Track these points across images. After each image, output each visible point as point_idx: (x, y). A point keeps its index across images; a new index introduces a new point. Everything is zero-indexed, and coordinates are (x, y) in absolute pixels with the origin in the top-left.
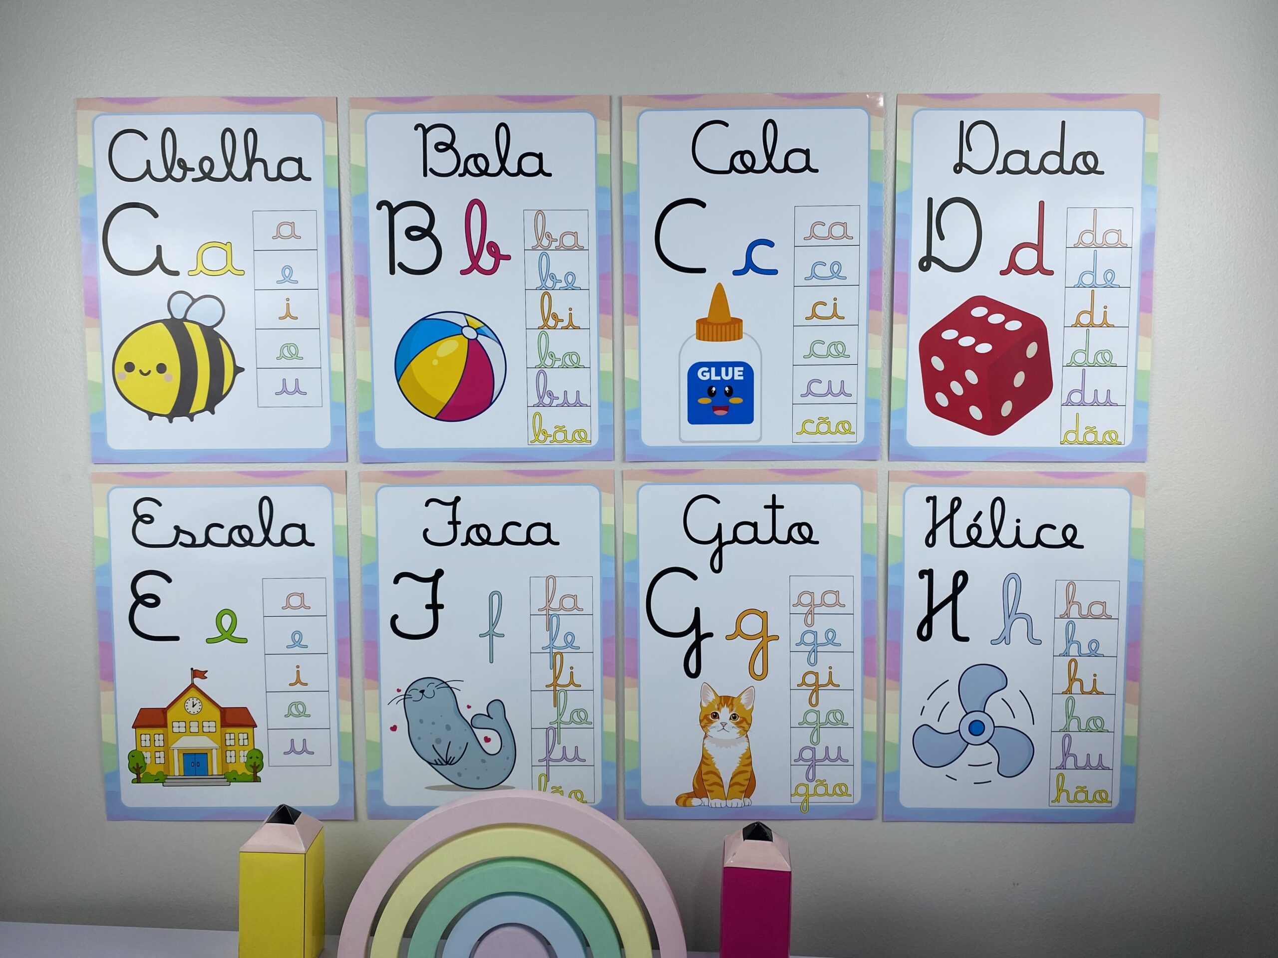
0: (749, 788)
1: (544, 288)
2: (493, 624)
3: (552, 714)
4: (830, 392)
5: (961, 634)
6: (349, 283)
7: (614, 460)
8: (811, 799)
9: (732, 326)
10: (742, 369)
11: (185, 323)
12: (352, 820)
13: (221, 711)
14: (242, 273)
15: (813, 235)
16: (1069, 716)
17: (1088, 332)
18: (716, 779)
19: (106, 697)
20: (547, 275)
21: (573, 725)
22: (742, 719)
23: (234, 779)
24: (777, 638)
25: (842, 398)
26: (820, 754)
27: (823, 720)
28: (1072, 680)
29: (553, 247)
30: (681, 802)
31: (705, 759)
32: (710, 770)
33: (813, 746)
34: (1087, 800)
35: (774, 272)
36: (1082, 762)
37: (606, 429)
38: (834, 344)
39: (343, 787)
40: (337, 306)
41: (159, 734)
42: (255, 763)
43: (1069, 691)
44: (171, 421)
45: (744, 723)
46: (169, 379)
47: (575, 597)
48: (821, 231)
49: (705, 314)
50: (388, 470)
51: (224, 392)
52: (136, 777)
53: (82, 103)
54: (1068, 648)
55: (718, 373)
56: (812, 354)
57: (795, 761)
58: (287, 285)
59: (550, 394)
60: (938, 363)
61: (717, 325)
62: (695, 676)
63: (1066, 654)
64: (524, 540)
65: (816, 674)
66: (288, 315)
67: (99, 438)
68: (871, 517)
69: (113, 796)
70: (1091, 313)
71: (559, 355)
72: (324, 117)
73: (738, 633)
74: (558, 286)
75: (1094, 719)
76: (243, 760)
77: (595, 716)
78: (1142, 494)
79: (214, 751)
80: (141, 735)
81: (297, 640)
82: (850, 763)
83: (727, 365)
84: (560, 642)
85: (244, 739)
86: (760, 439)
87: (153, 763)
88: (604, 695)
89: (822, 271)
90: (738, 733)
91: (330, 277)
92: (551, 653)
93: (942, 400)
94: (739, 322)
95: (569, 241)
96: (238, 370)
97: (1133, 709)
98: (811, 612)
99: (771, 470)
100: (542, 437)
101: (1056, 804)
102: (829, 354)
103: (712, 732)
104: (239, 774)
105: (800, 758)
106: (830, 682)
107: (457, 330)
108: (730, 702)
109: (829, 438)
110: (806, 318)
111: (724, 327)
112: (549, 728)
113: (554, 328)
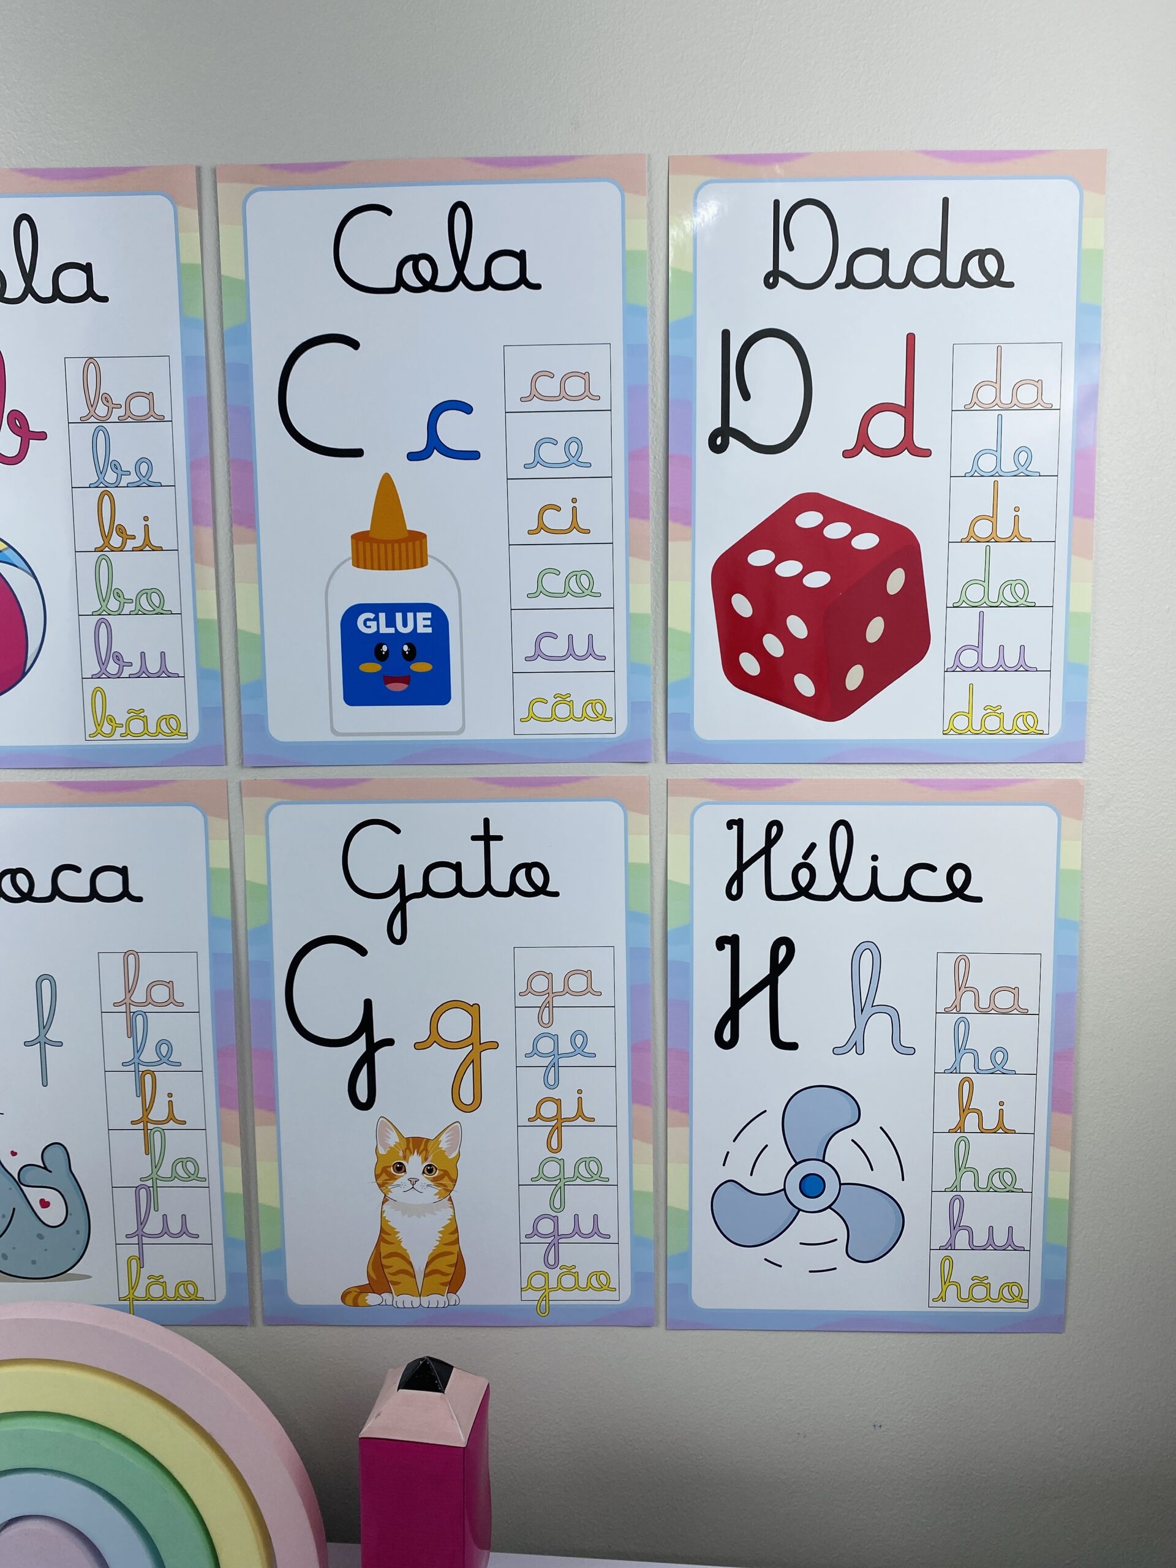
0: (456, 1279)
1: (102, 485)
2: (44, 1026)
3: (144, 1166)
4: (571, 653)
5: (784, 1037)
7: (226, 764)
8: (553, 1295)
9: (410, 544)
10: (429, 615)
15: (534, 394)
16: (961, 1167)
17: (988, 553)
18: (402, 1265)
20: (106, 464)
21: (176, 1182)
22: (442, 1173)
24: (494, 1045)
25: (591, 663)
26: (566, 1227)
27: (569, 1173)
28: (964, 1110)
29: (114, 418)
30: (349, 1299)
31: (386, 1234)
32: (395, 1251)
33: (554, 1214)
34: (988, 1297)
35: (474, 455)
36: (980, 1239)
37: (211, 714)
38: (577, 574)
43: (960, 1128)
45: (446, 1178)
47: (169, 985)
48: (549, 387)
49: (365, 526)
54: (958, 1061)
55: (391, 622)
56: (541, 590)
57: (527, 1236)
59: (118, 658)
60: (742, 606)
61: (386, 542)
62: (368, 1105)
63: (955, 1070)
64: (88, 894)
65: (558, 1102)
68: (641, 854)
70: (993, 519)
71: (130, 594)
73: (434, 1038)
74: (125, 480)
75: (1000, 1171)
77: (210, 1167)
78: (1078, 815)
82: (613, 1239)
83: (405, 608)
84: (149, 1055)
86: (460, 731)
88: (222, 1137)
89: (550, 453)
90: (436, 1195)
92: (137, 1071)
93: (750, 664)
94: (419, 538)
95: (140, 407)
97: (1063, 1157)
98: (548, 1005)
99: (477, 779)
100: (107, 728)
101: (940, 1303)
102: (567, 592)
103: (395, 1193)
105: (535, 1232)
106: (580, 1114)
108: (422, 1147)
109: (571, 727)
110: (530, 532)
111: (396, 546)
112: (140, 1187)
113: (121, 549)
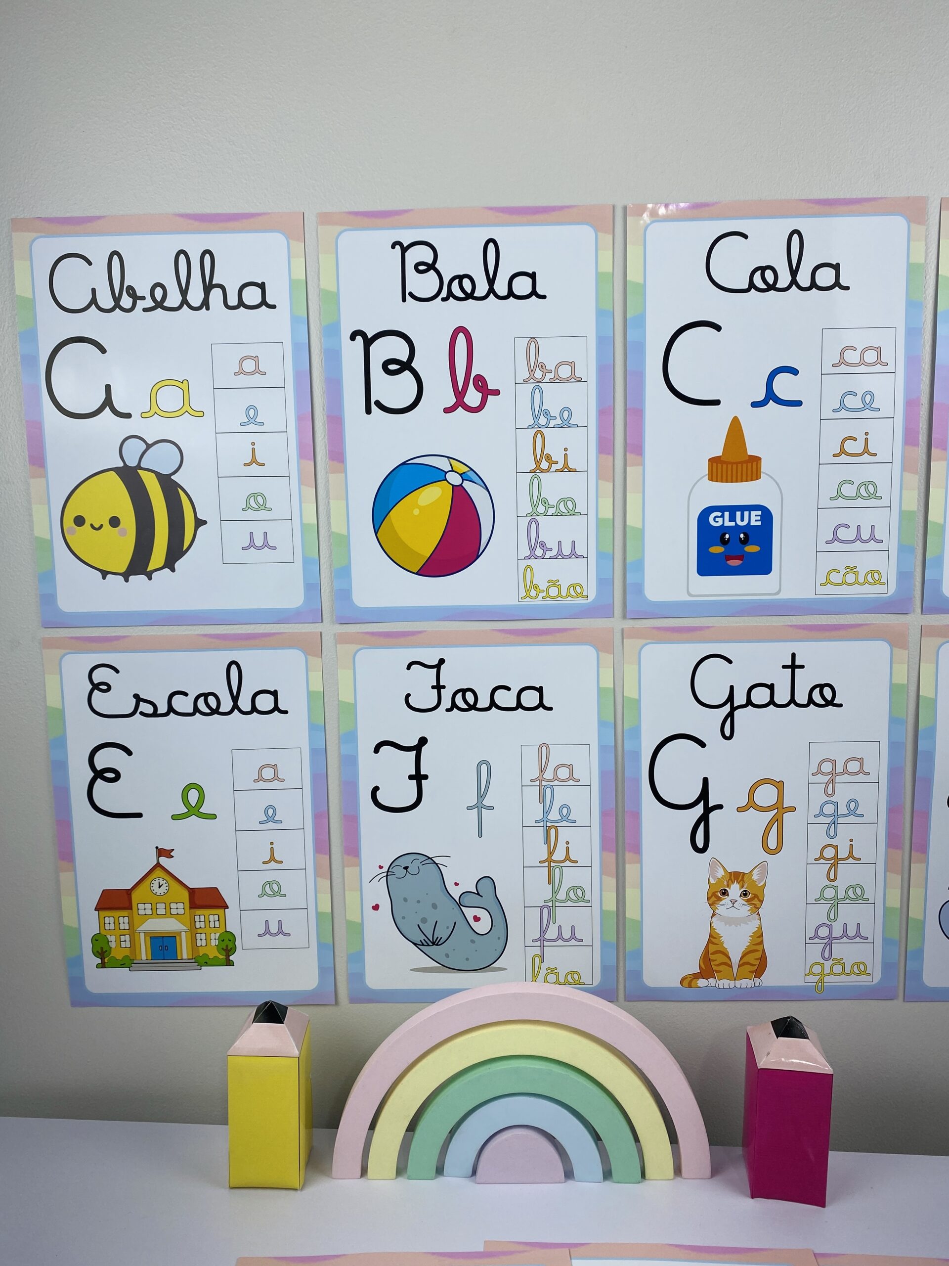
0: (760, 968)
1: (536, 426)
2: (481, 796)
3: (547, 892)
4: (858, 538)
6: (321, 424)
7: (613, 617)
8: (827, 979)
9: (750, 465)
10: (759, 513)
11: (139, 471)
12: (333, 1005)
13: (189, 891)
14: (201, 414)
15: (842, 362)
18: (723, 959)
19: (65, 877)
20: (540, 411)
21: (569, 903)
22: (753, 895)
23: (205, 962)
24: (793, 809)
25: (872, 545)
26: (837, 931)
27: (841, 895)
29: (547, 380)
30: (686, 983)
31: (713, 938)
32: (719, 949)
33: (831, 923)
35: (798, 403)
37: (604, 583)
38: (865, 484)
39: (322, 971)
40: (308, 451)
41: (124, 917)
42: (227, 946)
44: (127, 580)
45: (756, 899)
46: (123, 533)
47: (570, 767)
48: (852, 357)
49: (718, 452)
50: (366, 631)
51: (185, 548)
52: (100, 962)
53: (18, 225)
55: (732, 518)
56: (840, 495)
57: (810, 939)
58: (252, 427)
59: (543, 545)
61: (732, 463)
62: (704, 850)
64: (514, 705)
65: (836, 848)
66: (254, 461)
67: (48, 599)
68: (901, 676)
69: (76, 982)
71: (553, 501)
72: (289, 237)
73: (751, 804)
74: (552, 423)
76: (214, 943)
77: (593, 894)
79: (183, 934)
80: (105, 917)
81: (270, 816)
82: (870, 940)
83: (743, 508)
84: (554, 815)
85: (214, 921)
86: (778, 593)
87: (119, 946)
88: (603, 872)
89: (850, 402)
90: (748, 911)
91: (300, 419)
92: (545, 826)
94: (757, 460)
95: (565, 372)
96: (199, 523)
98: (833, 782)
99: (791, 626)
100: (533, 593)
102: (858, 496)
103: (721, 910)
104: (211, 957)
105: (816, 936)
106: (851, 855)
107: (439, 476)
108: (740, 878)
109: (856, 589)
110: (834, 456)
111: (739, 466)
112: (544, 907)
113: (548, 471)
